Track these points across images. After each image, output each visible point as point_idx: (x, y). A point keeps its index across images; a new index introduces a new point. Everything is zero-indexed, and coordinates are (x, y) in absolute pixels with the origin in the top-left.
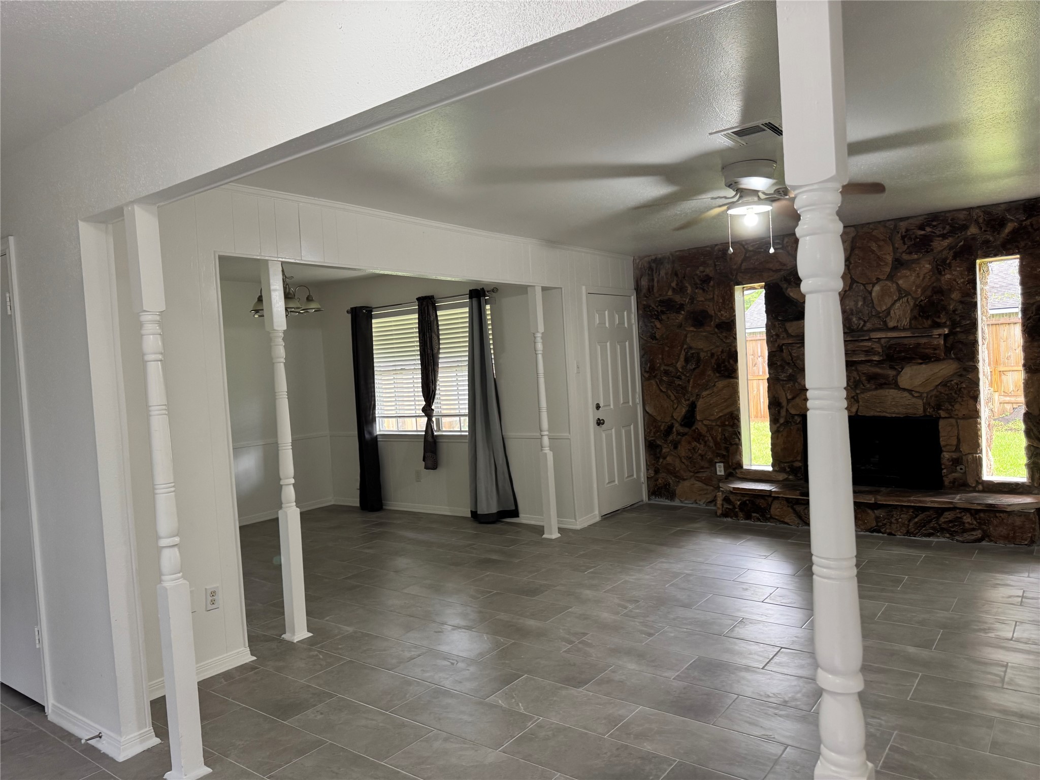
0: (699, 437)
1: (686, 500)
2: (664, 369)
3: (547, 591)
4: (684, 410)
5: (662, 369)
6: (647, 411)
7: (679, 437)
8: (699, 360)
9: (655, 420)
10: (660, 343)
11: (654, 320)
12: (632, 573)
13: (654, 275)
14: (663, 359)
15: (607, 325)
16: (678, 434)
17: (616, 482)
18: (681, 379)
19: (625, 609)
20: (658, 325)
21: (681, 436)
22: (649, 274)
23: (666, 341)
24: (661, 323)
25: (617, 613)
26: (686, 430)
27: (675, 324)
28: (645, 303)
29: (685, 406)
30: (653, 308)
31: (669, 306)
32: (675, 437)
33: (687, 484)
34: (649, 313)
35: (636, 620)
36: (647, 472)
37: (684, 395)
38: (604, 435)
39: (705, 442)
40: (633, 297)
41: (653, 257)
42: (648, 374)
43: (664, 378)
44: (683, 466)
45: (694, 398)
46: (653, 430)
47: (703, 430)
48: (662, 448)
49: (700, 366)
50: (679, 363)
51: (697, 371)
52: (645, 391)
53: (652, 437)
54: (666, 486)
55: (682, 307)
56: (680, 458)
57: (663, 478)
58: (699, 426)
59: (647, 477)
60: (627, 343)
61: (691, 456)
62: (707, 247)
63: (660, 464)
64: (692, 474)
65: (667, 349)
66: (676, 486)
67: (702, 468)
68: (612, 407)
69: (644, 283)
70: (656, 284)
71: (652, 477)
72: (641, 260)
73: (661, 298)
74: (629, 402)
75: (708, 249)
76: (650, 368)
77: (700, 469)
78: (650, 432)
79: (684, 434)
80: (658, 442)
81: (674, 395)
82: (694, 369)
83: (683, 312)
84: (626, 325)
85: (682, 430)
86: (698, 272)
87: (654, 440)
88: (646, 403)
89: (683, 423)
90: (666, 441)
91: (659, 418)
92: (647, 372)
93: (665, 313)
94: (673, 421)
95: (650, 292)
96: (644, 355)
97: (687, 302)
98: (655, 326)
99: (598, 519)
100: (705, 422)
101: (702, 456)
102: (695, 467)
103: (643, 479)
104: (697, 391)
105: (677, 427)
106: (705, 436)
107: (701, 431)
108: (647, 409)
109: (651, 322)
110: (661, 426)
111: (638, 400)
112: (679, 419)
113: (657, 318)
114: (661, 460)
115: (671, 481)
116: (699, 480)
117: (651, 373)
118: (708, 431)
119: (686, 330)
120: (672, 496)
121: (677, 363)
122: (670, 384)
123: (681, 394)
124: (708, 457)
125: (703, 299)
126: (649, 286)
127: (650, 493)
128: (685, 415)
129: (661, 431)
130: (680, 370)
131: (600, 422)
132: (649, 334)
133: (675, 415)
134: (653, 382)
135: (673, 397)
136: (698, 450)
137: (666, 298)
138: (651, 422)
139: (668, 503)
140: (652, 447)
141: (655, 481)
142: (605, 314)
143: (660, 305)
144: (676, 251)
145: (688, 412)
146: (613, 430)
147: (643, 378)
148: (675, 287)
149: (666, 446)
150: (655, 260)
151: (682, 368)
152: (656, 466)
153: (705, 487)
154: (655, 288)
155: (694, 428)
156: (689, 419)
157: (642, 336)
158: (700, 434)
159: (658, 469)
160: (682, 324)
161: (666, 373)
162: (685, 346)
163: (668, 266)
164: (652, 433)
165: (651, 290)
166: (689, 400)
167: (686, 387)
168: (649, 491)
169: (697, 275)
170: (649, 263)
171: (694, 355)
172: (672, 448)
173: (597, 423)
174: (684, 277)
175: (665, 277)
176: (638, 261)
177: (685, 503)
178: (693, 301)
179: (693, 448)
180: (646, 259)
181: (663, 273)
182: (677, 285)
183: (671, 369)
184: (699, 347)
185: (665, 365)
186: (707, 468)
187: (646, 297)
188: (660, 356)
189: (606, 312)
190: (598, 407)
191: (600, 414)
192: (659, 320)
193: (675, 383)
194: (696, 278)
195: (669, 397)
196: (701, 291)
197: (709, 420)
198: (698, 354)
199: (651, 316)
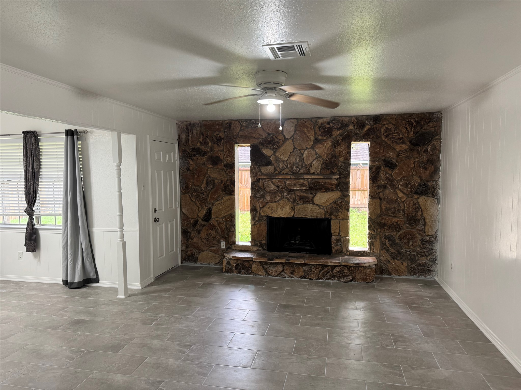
0: (212, 227)
1: (203, 263)
2: (194, 188)
3: (126, 345)
4: (205, 212)
5: (193, 188)
6: (183, 212)
7: (201, 227)
8: (214, 184)
9: (187, 217)
10: (192, 173)
11: (189, 159)
12: (182, 322)
13: (189, 133)
14: (193, 182)
15: (162, 160)
16: (201, 225)
17: (164, 256)
18: (203, 194)
19: (184, 354)
20: (191, 162)
21: (202, 226)
22: (186, 132)
23: (196, 172)
24: (193, 161)
25: (179, 359)
26: (205, 223)
27: (201, 163)
28: (183, 149)
29: (205, 210)
30: (189, 152)
31: (198, 152)
32: (199, 227)
33: (204, 254)
34: (186, 155)
35: (193, 363)
36: (181, 247)
37: (205, 203)
38: (158, 228)
39: (216, 230)
40: (176, 145)
41: (189, 123)
42: (184, 191)
43: (194, 193)
44: (203, 244)
45: (211, 205)
46: (186, 223)
47: (215, 223)
48: (191, 234)
49: (214, 187)
50: (203, 185)
51: (213, 190)
52: (182, 200)
53: (185, 227)
54: (193, 255)
55: (205, 153)
56: (201, 239)
57: (191, 251)
58: (213, 221)
59: (182, 251)
60: (173, 172)
61: (208, 238)
62: (220, 120)
63: (189, 242)
64: (208, 248)
65: (196, 176)
66: (198, 255)
67: (214, 244)
68: (163, 210)
69: (183, 137)
70: (190, 138)
71: (184, 250)
72: (181, 123)
73: (193, 147)
74: (173, 207)
75: (221, 122)
76: (185, 187)
77: (212, 245)
78: (184, 224)
79: (204, 226)
80: (189, 230)
81: (200, 204)
82: (211, 189)
83: (206, 156)
84: (172, 161)
85: (203, 223)
86: (215, 134)
87: (187, 229)
88: (183, 207)
89: (204, 219)
90: (194, 229)
91: (190, 216)
92: (184, 189)
93: (195, 156)
94: (199, 218)
95: (187, 143)
96: (182, 179)
97: (208, 151)
98: (190, 163)
99: (153, 280)
100: (216, 219)
101: (214, 238)
102: (210, 244)
103: (179, 252)
104: (212, 201)
105: (200, 221)
106: (216, 227)
107: (214, 224)
108: (183, 211)
109: (187, 160)
110: (191, 220)
111: (178, 206)
112: (201, 217)
113: (191, 158)
114: (190, 240)
115: (195, 252)
116: (212, 251)
117: (186, 190)
118: (218, 224)
119: (207, 167)
120: (195, 261)
121: (202, 185)
122: (197, 197)
123: (204, 203)
124: (217, 239)
125: (217, 150)
126: (186, 139)
127: (183, 260)
128: (205, 215)
129: (191, 223)
130: (204, 189)
131: (156, 220)
132: (185, 167)
133: (200, 215)
134: (187, 195)
135: (198, 205)
136: (212, 235)
137: (196, 147)
138: (185, 218)
139: (193, 265)
140: (185, 233)
141: (186, 252)
142: (160, 154)
143: (192, 151)
144: (203, 121)
145: (207, 213)
146: (164, 224)
147: (181, 193)
148: (201, 141)
149: (193, 232)
150: (190, 124)
151: (205, 188)
152: (187, 244)
153: (215, 255)
154: (190, 141)
155: (210, 222)
156: (207, 217)
157: (181, 168)
158: (213, 226)
159: (188, 246)
160: (205, 163)
161: (195, 190)
162: (207, 176)
163: (198, 129)
164: (186, 225)
165: (187, 142)
166: (208, 206)
167: (206, 199)
168: (182, 259)
169: (214, 136)
170: (186, 125)
171: (212, 181)
172: (197, 233)
173: (154, 220)
174: (207, 136)
175: (196, 135)
176: (179, 123)
177: (203, 265)
178: (212, 151)
179: (209, 233)
180: (185, 123)
181: (194, 132)
182: (203, 140)
183: (198, 188)
184: (215, 177)
185: (195, 186)
186: (217, 244)
187: (184, 145)
188: (192, 180)
189: (161, 153)
190: (155, 211)
191: (157, 215)
192: (192, 159)
193: (200, 196)
194: (214, 137)
195: (196, 204)
196: (216, 145)
197: (219, 218)
198: (214, 180)
199: (187, 157)
